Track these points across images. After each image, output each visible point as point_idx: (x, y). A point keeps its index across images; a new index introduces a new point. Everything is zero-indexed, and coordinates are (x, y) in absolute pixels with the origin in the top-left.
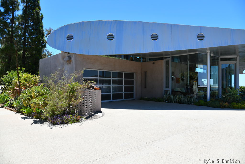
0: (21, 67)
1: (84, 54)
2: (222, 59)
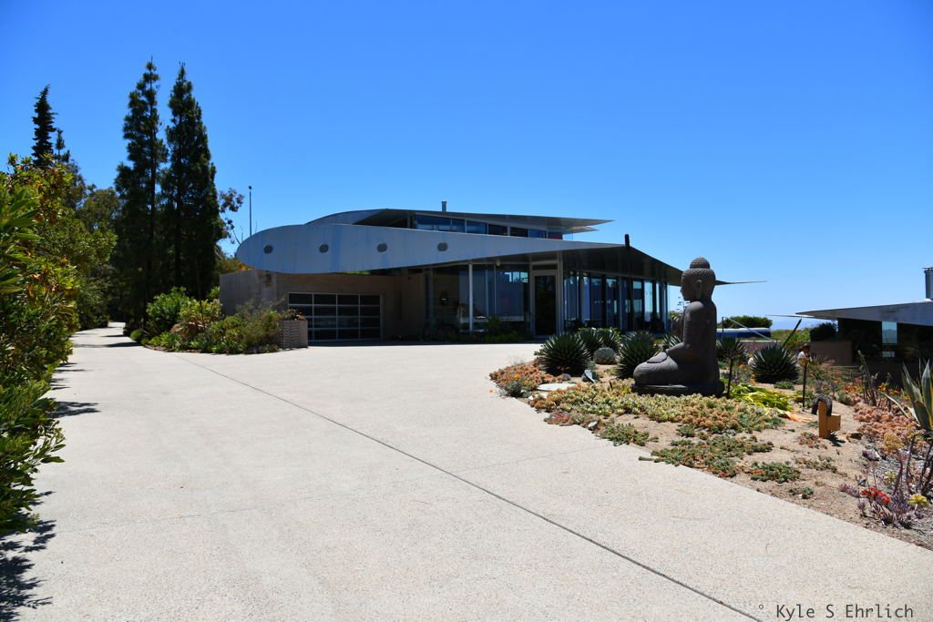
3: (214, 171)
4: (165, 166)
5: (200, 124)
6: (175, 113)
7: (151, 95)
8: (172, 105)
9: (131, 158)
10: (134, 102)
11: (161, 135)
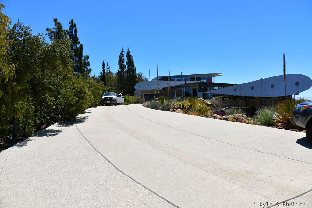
0: (128, 93)
1: (143, 90)
2: (192, 86)
3: (135, 69)
4: (126, 69)
5: (132, 59)
6: (127, 58)
7: (123, 55)
8: (127, 57)
9: (120, 68)
10: (120, 57)
11: (125, 63)
